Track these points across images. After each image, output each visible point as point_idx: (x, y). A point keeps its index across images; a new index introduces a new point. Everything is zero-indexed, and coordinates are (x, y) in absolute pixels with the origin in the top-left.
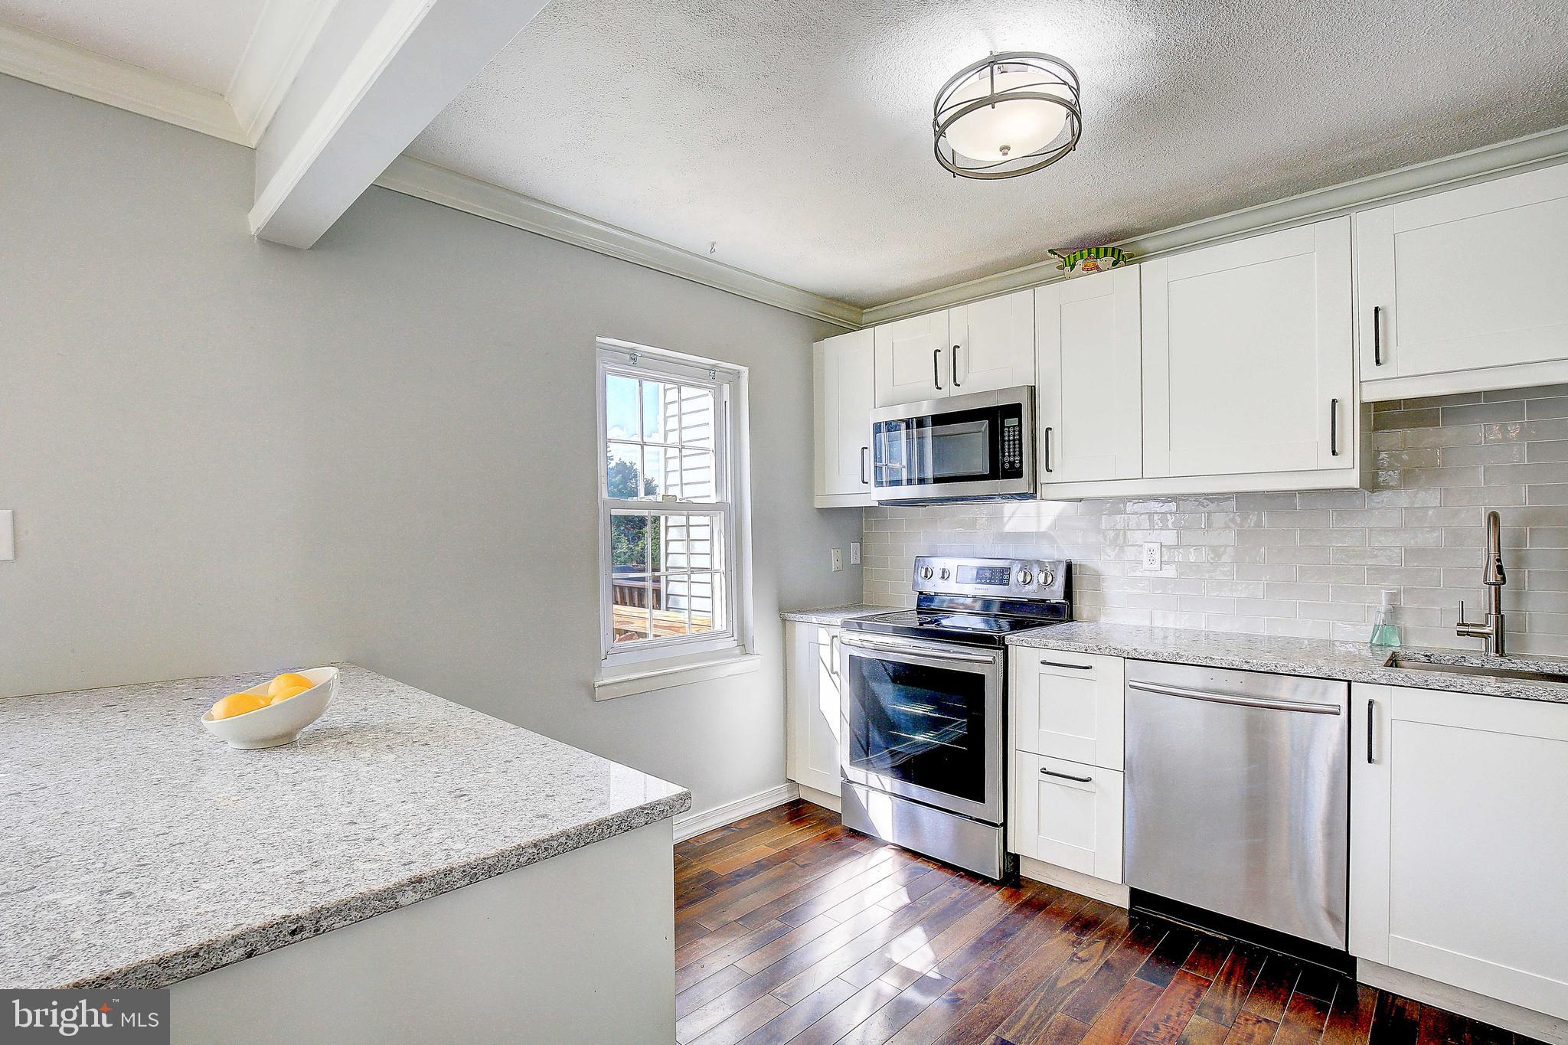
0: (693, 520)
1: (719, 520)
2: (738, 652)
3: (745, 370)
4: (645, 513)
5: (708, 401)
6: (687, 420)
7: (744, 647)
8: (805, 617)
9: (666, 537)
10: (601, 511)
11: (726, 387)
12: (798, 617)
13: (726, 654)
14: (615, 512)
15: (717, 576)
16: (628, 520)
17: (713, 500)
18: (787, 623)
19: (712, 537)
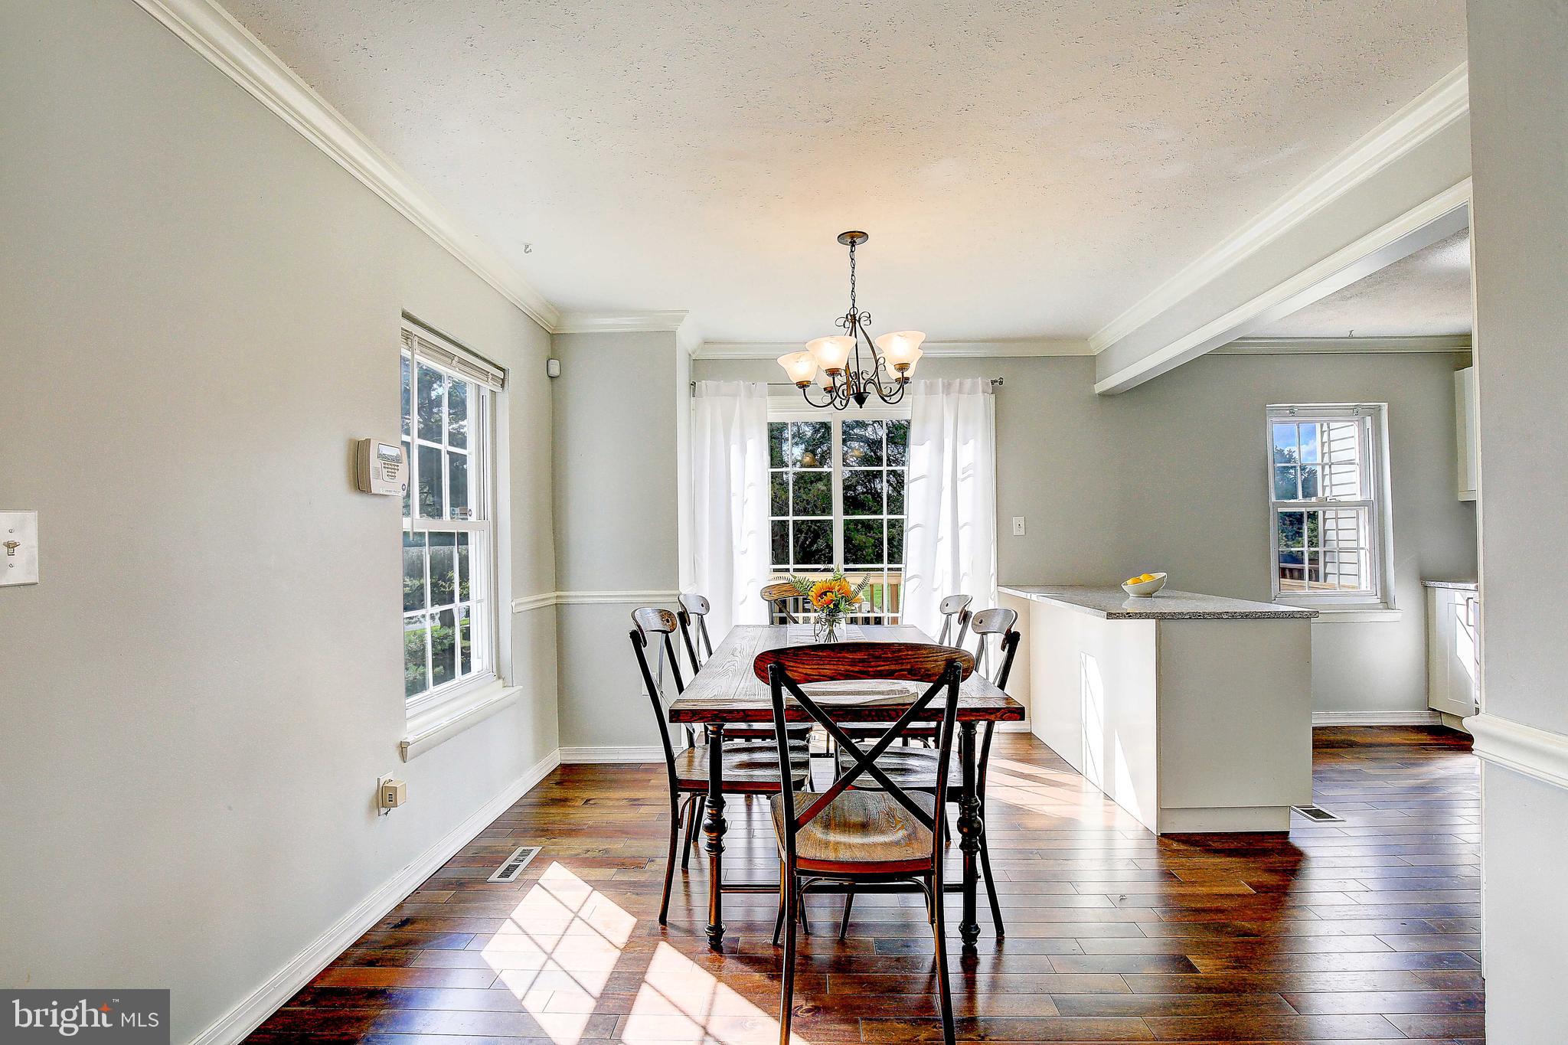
0: (1341, 514)
1: (1364, 514)
2: (1381, 607)
3: (1385, 406)
4: (1303, 510)
5: (1353, 430)
6: (1334, 446)
7: (1386, 603)
8: (1444, 584)
9: (1324, 527)
10: (1271, 509)
11: (1368, 419)
12: (1437, 584)
13: (1372, 607)
14: (1280, 510)
15: (1362, 552)
16: (1290, 515)
17: (1358, 498)
18: (1429, 589)
19: (1358, 525)
